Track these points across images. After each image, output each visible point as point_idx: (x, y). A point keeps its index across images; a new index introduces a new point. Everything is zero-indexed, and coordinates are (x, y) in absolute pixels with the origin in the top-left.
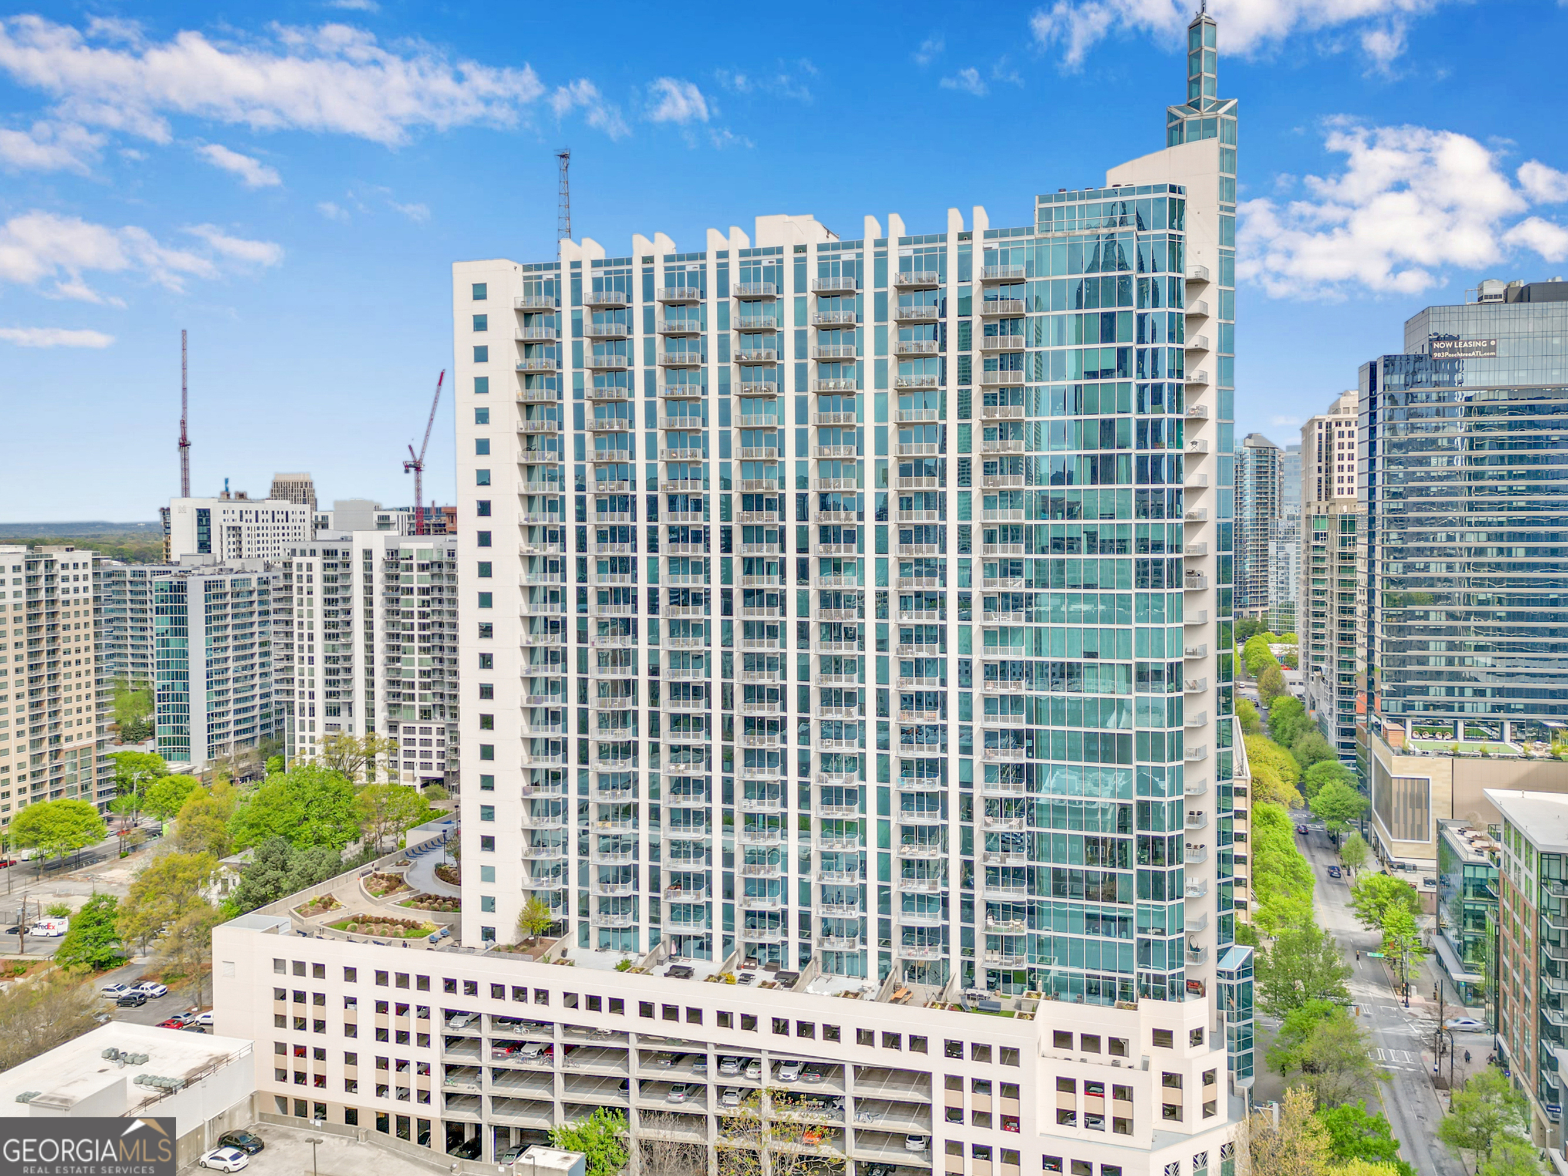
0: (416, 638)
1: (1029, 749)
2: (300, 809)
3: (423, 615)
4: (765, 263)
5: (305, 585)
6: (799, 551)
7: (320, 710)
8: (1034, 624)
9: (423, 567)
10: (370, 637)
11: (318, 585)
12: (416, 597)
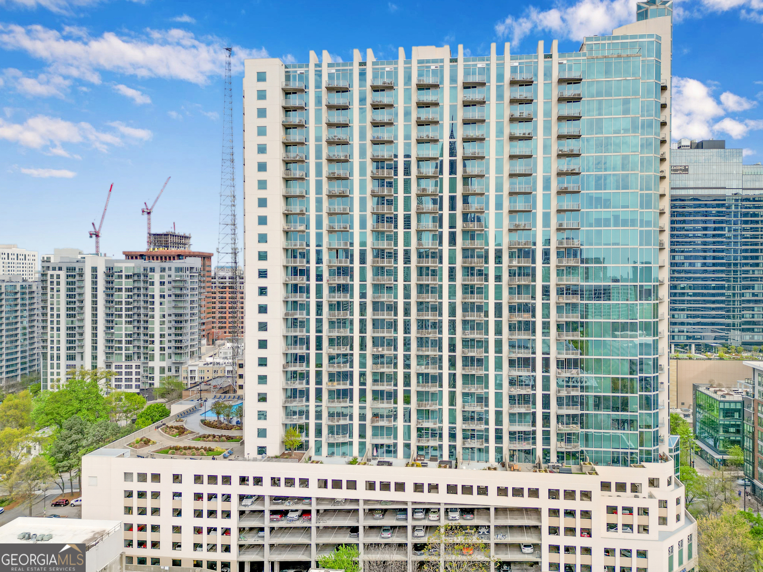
0: (124, 316)
1: (582, 333)
2: (76, 404)
3: (128, 303)
4: (433, 67)
5: (55, 286)
6: (451, 227)
7: (63, 357)
8: (585, 265)
9: (128, 277)
10: (95, 315)
11: (63, 287)
12: (124, 294)
